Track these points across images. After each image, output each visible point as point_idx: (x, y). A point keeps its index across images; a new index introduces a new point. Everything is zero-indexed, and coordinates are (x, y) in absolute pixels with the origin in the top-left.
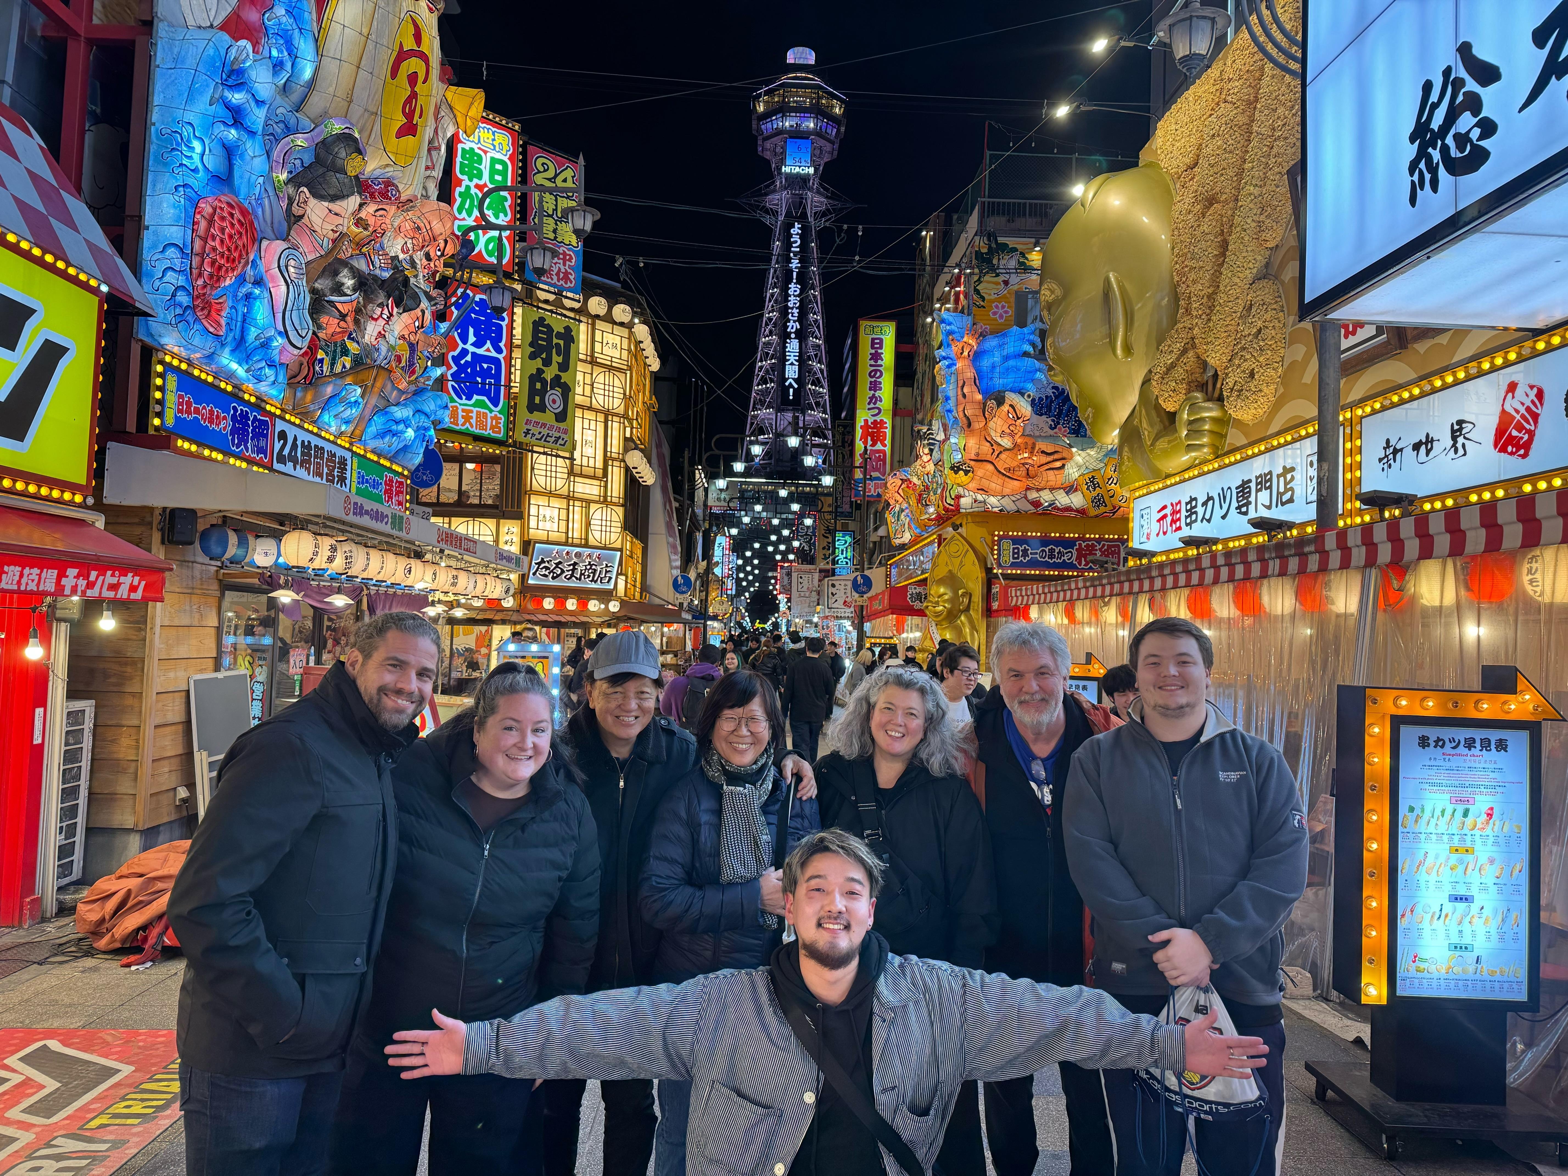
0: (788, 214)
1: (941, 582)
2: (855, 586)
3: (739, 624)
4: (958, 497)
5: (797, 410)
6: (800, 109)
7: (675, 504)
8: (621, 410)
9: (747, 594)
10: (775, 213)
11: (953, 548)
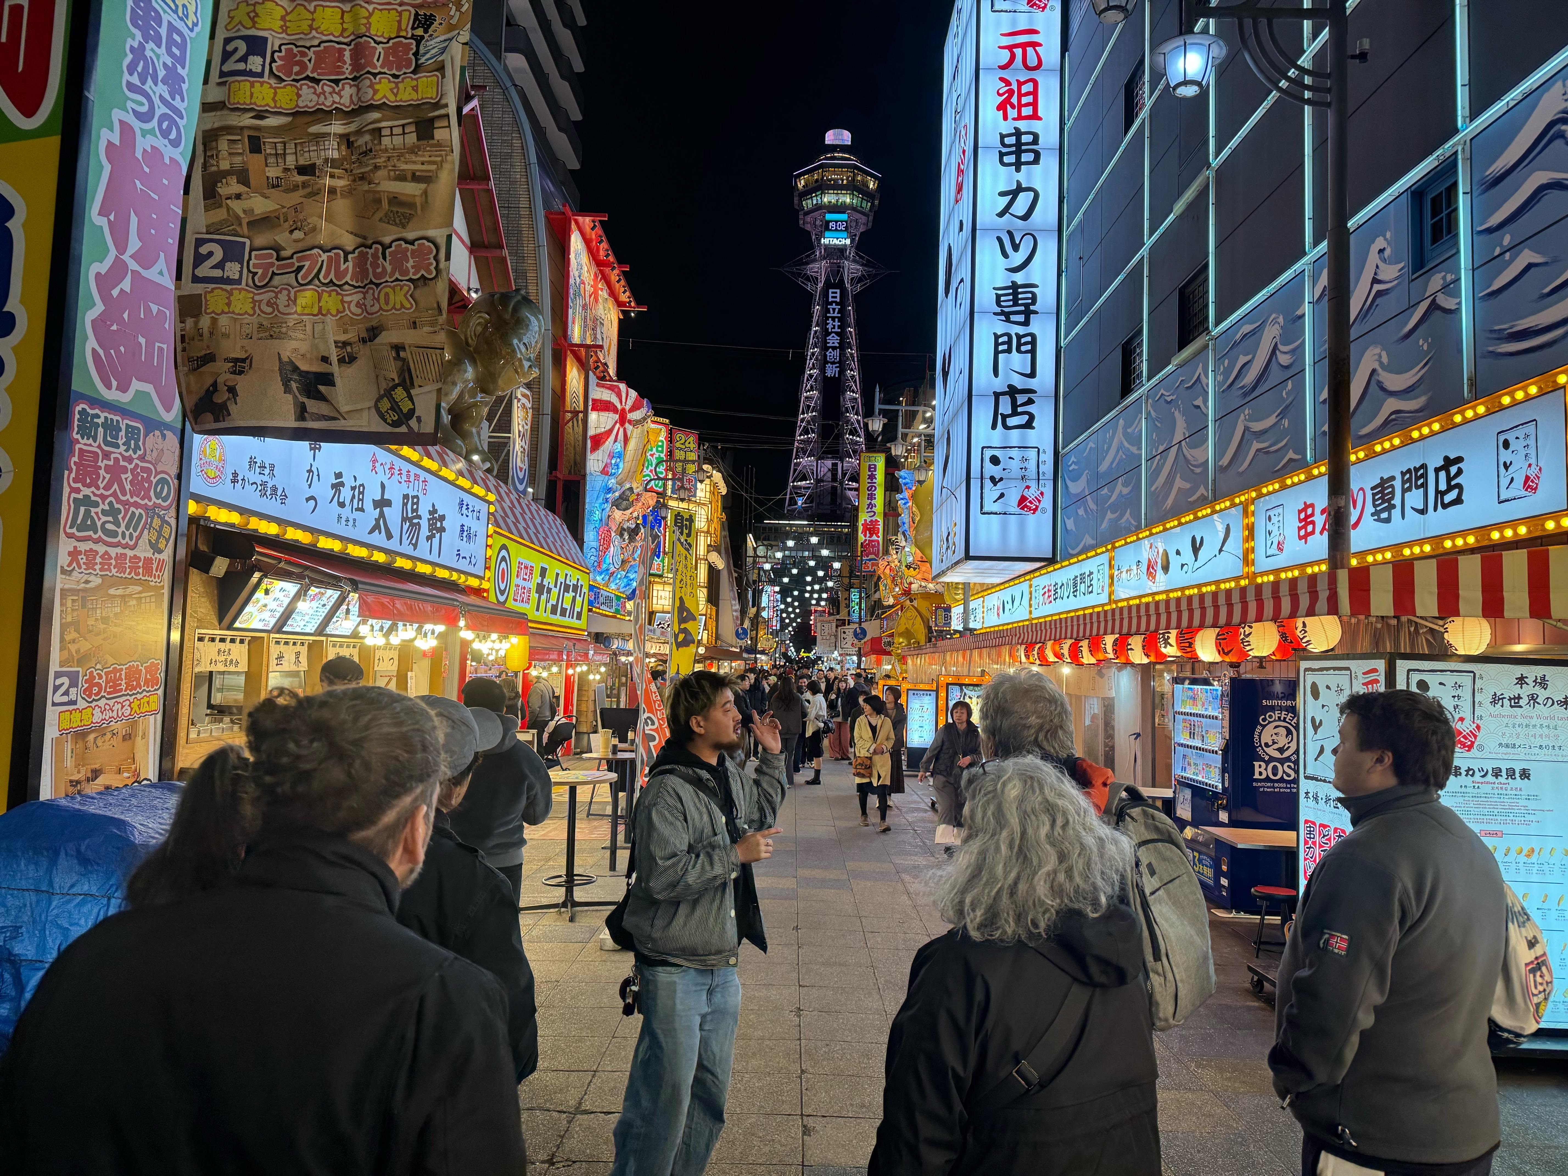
0: (827, 280)
1: (901, 635)
2: (856, 634)
3: (785, 655)
4: (911, 583)
5: (836, 458)
6: (837, 187)
7: (735, 575)
8: (705, 529)
9: (790, 629)
10: (815, 280)
11: (909, 614)
